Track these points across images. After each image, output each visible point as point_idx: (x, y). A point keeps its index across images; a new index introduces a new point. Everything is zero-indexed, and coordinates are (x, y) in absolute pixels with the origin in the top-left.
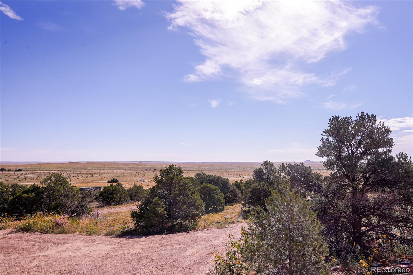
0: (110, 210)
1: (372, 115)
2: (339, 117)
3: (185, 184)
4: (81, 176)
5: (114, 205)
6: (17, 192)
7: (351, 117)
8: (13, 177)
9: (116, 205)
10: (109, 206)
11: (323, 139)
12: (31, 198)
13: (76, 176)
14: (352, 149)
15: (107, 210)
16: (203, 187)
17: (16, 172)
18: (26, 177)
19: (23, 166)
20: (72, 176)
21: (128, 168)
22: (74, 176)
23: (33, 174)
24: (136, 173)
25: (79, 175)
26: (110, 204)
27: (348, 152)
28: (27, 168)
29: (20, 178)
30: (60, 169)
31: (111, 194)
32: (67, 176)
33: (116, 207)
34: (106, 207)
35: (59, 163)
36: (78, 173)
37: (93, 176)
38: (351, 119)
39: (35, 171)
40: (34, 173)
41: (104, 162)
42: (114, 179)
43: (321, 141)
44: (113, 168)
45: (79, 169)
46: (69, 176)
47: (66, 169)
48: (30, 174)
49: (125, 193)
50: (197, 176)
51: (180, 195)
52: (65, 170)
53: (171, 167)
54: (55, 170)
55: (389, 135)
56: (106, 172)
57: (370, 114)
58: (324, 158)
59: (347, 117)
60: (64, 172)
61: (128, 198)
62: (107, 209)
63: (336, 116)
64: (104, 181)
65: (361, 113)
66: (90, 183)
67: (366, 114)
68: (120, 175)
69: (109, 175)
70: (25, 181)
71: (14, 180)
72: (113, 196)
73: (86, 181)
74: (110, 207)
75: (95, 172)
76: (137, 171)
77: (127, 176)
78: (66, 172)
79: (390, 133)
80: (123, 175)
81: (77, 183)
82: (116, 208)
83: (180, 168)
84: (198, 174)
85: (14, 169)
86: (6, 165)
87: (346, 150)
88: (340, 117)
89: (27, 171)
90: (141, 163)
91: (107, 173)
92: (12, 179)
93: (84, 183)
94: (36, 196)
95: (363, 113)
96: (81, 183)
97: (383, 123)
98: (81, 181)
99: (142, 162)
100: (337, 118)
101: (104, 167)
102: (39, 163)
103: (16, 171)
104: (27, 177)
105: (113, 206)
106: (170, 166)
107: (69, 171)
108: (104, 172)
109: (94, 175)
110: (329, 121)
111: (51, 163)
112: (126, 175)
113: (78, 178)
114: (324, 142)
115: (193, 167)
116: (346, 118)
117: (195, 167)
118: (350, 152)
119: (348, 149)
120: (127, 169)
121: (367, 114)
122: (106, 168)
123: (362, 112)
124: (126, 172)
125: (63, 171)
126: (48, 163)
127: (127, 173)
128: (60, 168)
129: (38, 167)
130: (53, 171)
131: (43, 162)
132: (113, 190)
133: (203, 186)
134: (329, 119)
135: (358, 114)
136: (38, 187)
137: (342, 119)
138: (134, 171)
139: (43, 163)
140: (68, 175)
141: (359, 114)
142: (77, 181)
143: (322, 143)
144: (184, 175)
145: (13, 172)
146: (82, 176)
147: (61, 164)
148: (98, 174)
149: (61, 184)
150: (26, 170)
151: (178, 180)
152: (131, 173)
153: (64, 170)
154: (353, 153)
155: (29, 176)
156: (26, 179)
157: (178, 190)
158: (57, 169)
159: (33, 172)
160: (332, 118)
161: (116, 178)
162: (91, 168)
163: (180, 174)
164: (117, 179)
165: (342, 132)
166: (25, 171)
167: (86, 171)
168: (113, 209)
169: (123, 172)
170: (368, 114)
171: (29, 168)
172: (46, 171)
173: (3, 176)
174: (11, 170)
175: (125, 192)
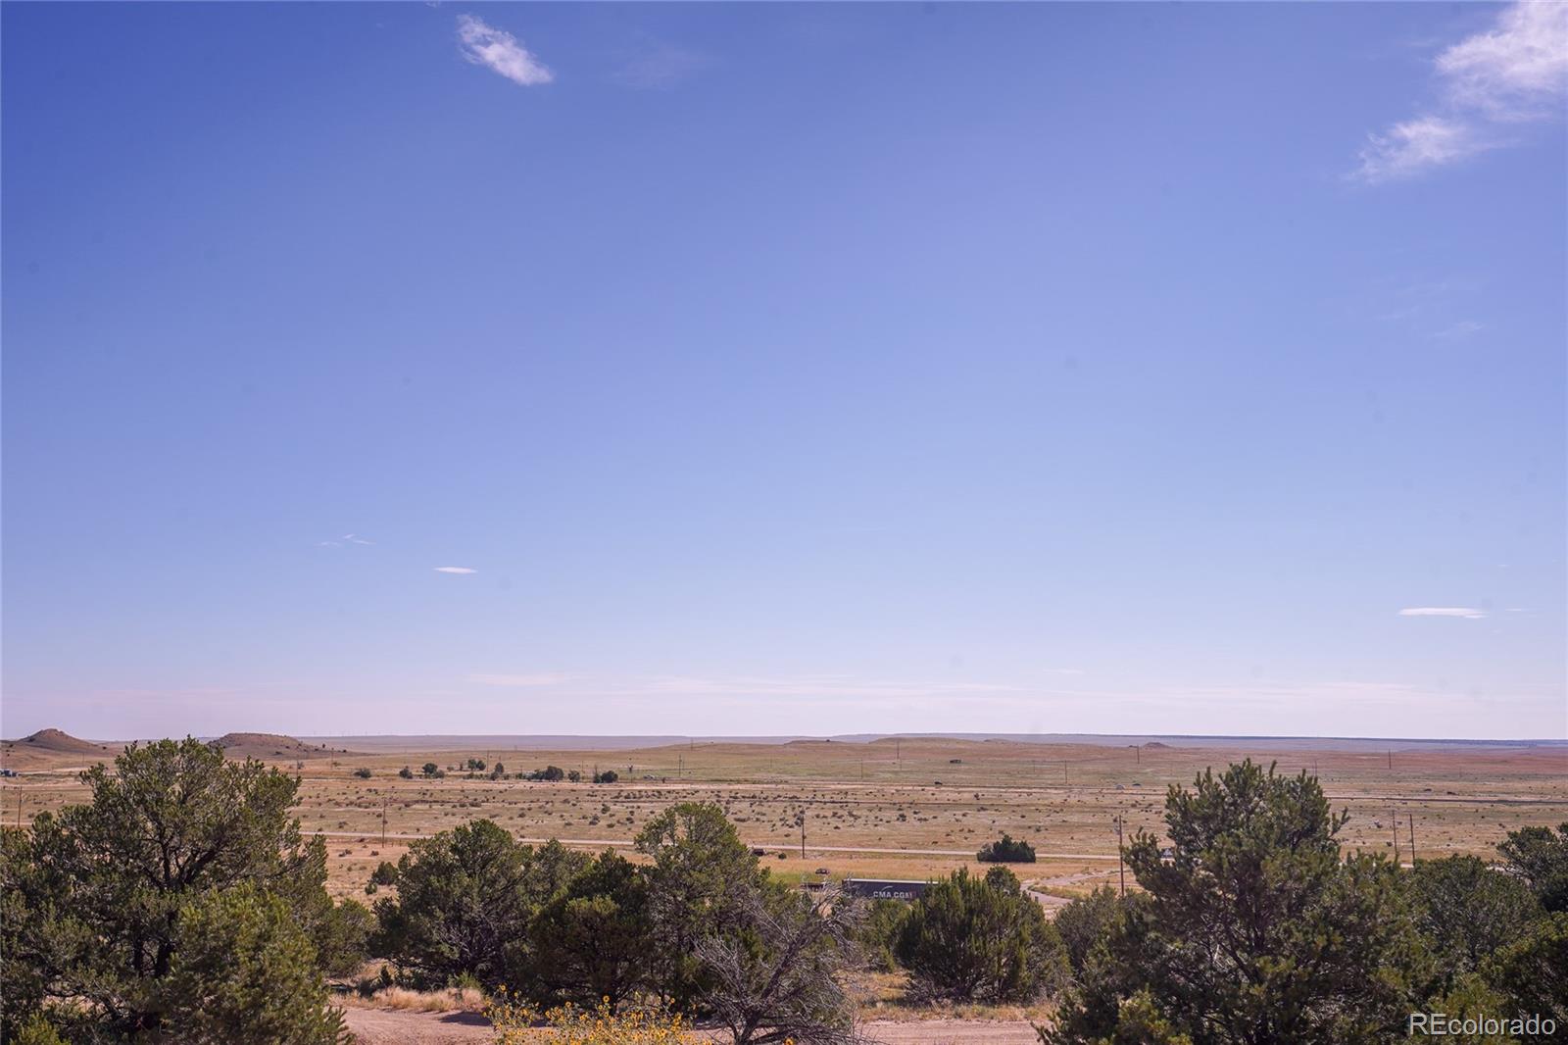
0: (962, 1027)
3: (1356, 907)
4: (851, 814)
5: (982, 1000)
6: (559, 881)
8: (590, 807)
9: (989, 1000)
10: (957, 1002)
12: (604, 920)
13: (829, 814)
15: (940, 1027)
16: (1555, 938)
17: (596, 787)
18: (632, 813)
19: (619, 755)
20: (808, 813)
21: (1085, 779)
22: (818, 816)
23: (655, 799)
24: (1133, 806)
25: (840, 812)
26: (963, 995)
28: (636, 767)
29: (611, 816)
30: (756, 777)
31: (963, 930)
32: (790, 812)
33: (991, 1011)
34: (939, 1010)
35: (750, 746)
36: (837, 798)
37: (903, 817)
39: (664, 781)
40: (659, 792)
41: (958, 742)
42: (1007, 841)
44: (1003, 777)
45: (841, 777)
46: (797, 811)
47: (786, 777)
48: (648, 797)
49: (1037, 930)
50: (1521, 846)
51: (1325, 988)
52: (781, 782)
53: (1243, 778)
54: (738, 782)
56: (966, 795)
60: (776, 790)
61: (1057, 963)
62: (942, 1022)
64: (959, 847)
66: (894, 856)
68: (1043, 820)
69: (985, 818)
70: (630, 829)
71: (591, 823)
72: (972, 945)
73: (874, 846)
74: (963, 1008)
75: (915, 797)
76: (1140, 798)
77: (1081, 826)
78: (782, 794)
80: (1058, 818)
81: (833, 854)
82: (993, 1022)
83: (1307, 787)
84: (1528, 831)
85: (588, 768)
86: (563, 753)
89: (633, 781)
90: (1158, 745)
91: (975, 801)
92: (584, 818)
93: (866, 855)
94: (621, 914)
96: (851, 855)
98: (851, 846)
99: (1162, 741)
101: (955, 766)
102: (678, 742)
103: (596, 781)
104: (637, 812)
105: (978, 1008)
106: (1238, 771)
107: (796, 787)
108: (956, 796)
109: (909, 814)
111: (723, 741)
112: (1075, 818)
113: (836, 828)
115: (1522, 778)
117: (1536, 777)
120: (1077, 781)
122: (966, 772)
124: (1073, 800)
125: (773, 786)
126: (709, 742)
127: (1082, 808)
128: (758, 770)
129: (672, 763)
130: (731, 787)
131: (692, 738)
132: (970, 911)
133: (1551, 929)
136: (627, 868)
138: (1120, 798)
139: (689, 742)
140: (794, 808)
142: (832, 843)
144: (1354, 840)
145: (587, 786)
146: (856, 818)
147: (760, 747)
148: (927, 805)
149: (715, 857)
150: (630, 776)
151: (1300, 879)
152: (1103, 809)
153: (777, 783)
155: (644, 808)
156: (632, 822)
157: (1304, 954)
158: (748, 777)
159: (654, 788)
161: (1020, 833)
162: (896, 773)
163: (1313, 829)
164: (1024, 845)
166: (626, 781)
167: (871, 788)
168: (974, 1022)
169: (1058, 800)
171: (641, 767)
172: (704, 787)
173: (556, 805)
174: (581, 775)
175: (1036, 925)
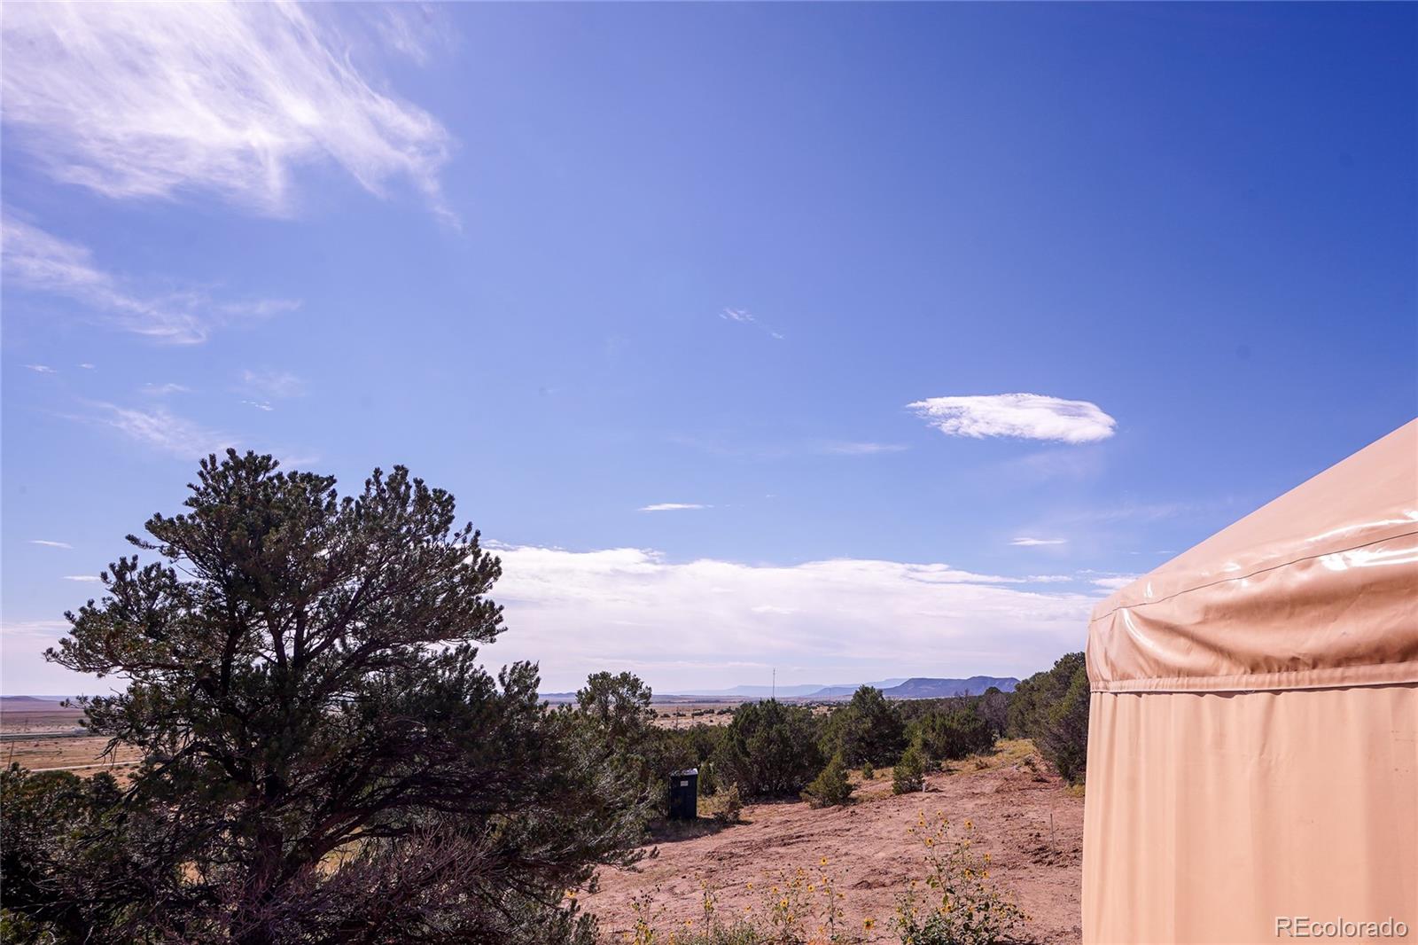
1: (440, 491)
2: (271, 462)
7: (332, 480)
11: (123, 569)
14: (305, 635)
27: (279, 647)
38: (334, 491)
43: (104, 576)
55: (491, 587)
57: (431, 486)
58: (108, 676)
59: (309, 475)
63: (250, 454)
65: (394, 471)
67: (415, 481)
79: (496, 579)
87: (269, 639)
88: (276, 463)
95: (402, 471)
97: (478, 534)
100: (256, 465)
110: (201, 474)
114: (122, 586)
116: (308, 477)
118: (290, 651)
119: (278, 636)
121: (419, 483)
123: (397, 468)
134: (204, 463)
135: (378, 472)
137: (279, 476)
141: (381, 473)
143: (113, 591)
154: (302, 657)
160: (223, 457)
165: (279, 540)
170: (422, 482)
